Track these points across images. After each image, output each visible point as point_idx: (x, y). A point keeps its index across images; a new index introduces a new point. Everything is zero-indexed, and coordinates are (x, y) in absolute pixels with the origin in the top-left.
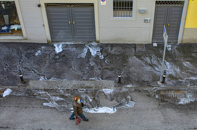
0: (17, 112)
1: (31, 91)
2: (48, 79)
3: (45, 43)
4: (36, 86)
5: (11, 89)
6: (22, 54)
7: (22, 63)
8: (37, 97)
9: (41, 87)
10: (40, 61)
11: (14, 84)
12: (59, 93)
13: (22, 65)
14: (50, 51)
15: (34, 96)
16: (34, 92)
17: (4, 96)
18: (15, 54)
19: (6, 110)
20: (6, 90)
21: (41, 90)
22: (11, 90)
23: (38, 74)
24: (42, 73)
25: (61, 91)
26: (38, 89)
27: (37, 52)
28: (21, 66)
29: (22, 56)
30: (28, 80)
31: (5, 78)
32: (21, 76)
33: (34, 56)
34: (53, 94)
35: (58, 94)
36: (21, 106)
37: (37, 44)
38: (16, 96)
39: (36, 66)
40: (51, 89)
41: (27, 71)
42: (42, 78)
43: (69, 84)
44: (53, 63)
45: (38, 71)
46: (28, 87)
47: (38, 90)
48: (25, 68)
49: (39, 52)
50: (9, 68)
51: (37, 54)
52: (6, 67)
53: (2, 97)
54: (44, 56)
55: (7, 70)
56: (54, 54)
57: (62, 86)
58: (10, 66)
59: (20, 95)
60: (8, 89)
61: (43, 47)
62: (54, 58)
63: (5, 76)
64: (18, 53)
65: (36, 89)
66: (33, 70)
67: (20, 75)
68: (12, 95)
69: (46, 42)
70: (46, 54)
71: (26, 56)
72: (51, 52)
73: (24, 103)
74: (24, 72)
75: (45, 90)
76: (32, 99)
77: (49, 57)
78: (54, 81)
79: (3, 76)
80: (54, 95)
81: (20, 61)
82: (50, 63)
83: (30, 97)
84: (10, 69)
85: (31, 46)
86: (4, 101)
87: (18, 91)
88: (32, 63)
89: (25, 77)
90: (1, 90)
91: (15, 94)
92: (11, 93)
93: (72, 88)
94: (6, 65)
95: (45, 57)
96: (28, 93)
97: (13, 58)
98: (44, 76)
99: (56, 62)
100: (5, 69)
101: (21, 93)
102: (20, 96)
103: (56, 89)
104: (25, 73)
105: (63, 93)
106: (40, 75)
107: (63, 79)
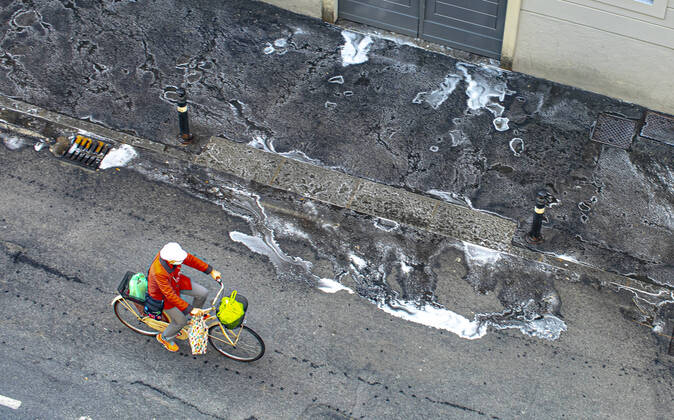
0: (128, 234)
1: (204, 176)
2: (278, 149)
3: (314, 19)
4: (227, 163)
5: (138, 148)
6: (219, 35)
7: (208, 66)
8: (217, 202)
9: (244, 171)
10: (273, 76)
11: (154, 135)
12: (302, 210)
13: (204, 72)
14: (320, 50)
15: (208, 195)
16: (211, 182)
17: (104, 165)
18: (191, 28)
19: (92, 215)
20: (117, 147)
21: (241, 181)
22: (134, 152)
23: (248, 123)
24: (265, 123)
25: (309, 204)
26: (230, 175)
27: (272, 40)
28: (197, 76)
29: (213, 43)
30: (208, 133)
31: (129, 105)
32: (184, 110)
33: (259, 53)
34: (277, 209)
35: (296, 214)
36: (150, 217)
37: (285, 13)
38: (144, 178)
39: (251, 92)
40: (276, 190)
41: (215, 100)
42: (258, 140)
43: (346, 189)
44: (316, 98)
45: (254, 113)
46: (196, 159)
47: (230, 177)
48: (210, 88)
49: (281, 43)
50: (156, 72)
51: (269, 50)
52: (144, 67)
53: (97, 166)
54: (292, 61)
55: (147, 76)
56: (331, 65)
57: (320, 190)
58: (163, 66)
59: (159, 177)
60: (126, 146)
61: (299, 31)
62: (325, 81)
63: (133, 97)
64: (204, 29)
65: (223, 174)
66: (234, 103)
67: (182, 106)
68: (133, 171)
69: (317, 15)
70: (304, 58)
71: (228, 46)
72: (324, 57)
73: (165, 210)
74: (202, 101)
75: (255, 186)
76: (199, 204)
77: (310, 72)
78: (297, 163)
79: (125, 97)
80: (280, 214)
81: (202, 58)
82: (305, 94)
83: (191, 196)
84: (157, 78)
85: (258, 17)
86: (98, 182)
87: (157, 163)
88: (242, 76)
89: (197, 120)
90: (102, 144)
91: (143, 172)
92: (134, 161)
93: (353, 204)
94: (150, 58)
95: (294, 67)
96: (191, 181)
97: (181, 40)
98: (269, 135)
99: (328, 97)
100: (140, 72)
101: (164, 173)
102: (160, 183)
103: (296, 195)
104: (203, 107)
105: (312, 215)
106: (253, 127)
107: (332, 164)
